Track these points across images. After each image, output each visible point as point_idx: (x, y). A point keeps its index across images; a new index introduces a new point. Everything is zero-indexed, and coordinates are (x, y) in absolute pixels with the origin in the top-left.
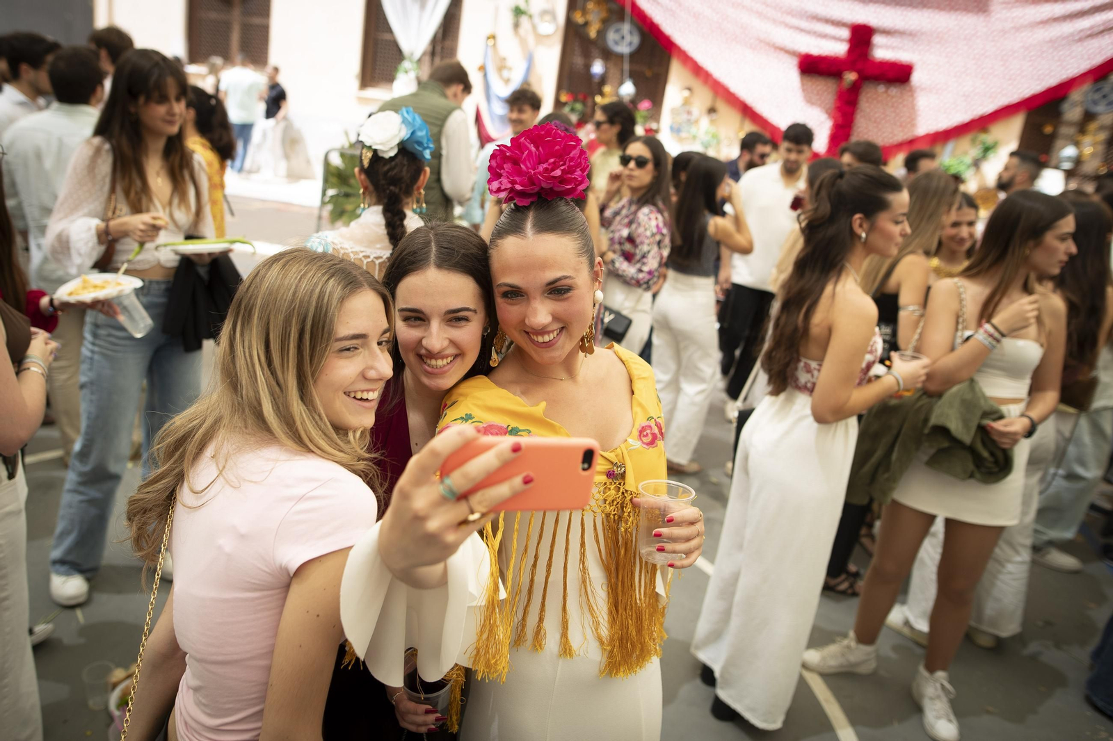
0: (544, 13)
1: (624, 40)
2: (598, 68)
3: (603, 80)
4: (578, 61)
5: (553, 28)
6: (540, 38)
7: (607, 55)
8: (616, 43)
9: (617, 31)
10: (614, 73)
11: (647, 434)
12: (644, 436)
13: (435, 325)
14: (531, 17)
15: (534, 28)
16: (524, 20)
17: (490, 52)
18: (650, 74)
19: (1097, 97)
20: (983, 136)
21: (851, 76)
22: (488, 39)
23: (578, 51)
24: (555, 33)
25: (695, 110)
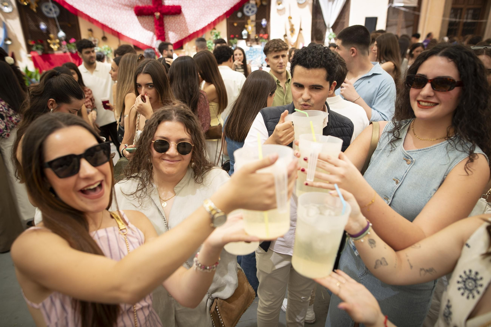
0: (3, 1)
1: (52, 11)
2: (43, 26)
3: (48, 32)
4: (32, 24)
5: (11, 9)
6: (6, 15)
7: (46, 20)
8: (48, 13)
9: (47, 6)
10: (52, 27)
18: (69, 25)
19: (248, 10)
20: (214, 31)
21: (158, 14)
23: (30, 19)
24: (13, 11)
25: (97, 39)
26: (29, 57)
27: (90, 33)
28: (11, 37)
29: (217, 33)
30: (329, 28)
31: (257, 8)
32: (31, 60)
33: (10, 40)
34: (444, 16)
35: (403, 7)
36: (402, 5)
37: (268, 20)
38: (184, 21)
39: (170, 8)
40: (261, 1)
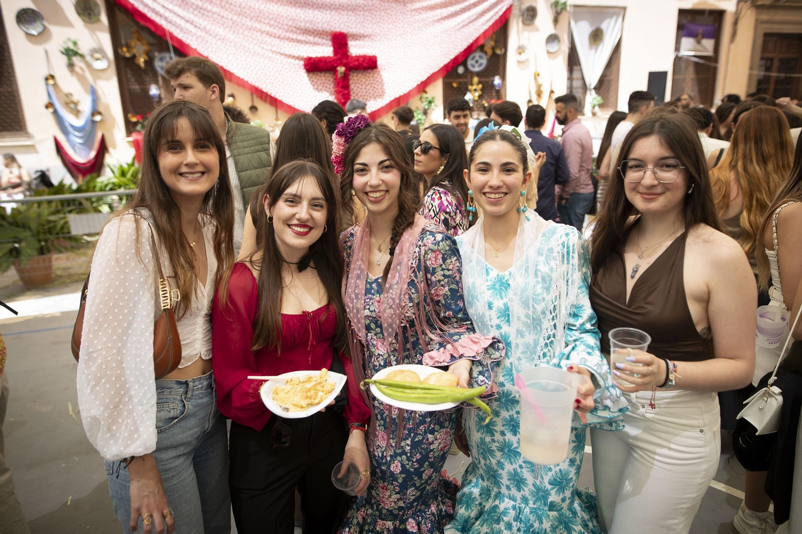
0: (94, 51)
2: (154, 91)
4: (136, 87)
5: (105, 63)
6: (97, 73)
9: (162, 60)
14: (82, 56)
15: (89, 66)
16: (77, 60)
17: (52, 90)
19: (473, 62)
20: (425, 95)
21: (341, 69)
22: (47, 79)
23: (133, 79)
24: (109, 66)
26: (129, 142)
28: (101, 109)
29: (430, 98)
30: (590, 90)
32: (131, 147)
33: (100, 113)
34: (751, 68)
35: (694, 56)
36: (692, 53)
37: (503, 78)
38: (380, 80)
39: (361, 59)
40: (493, 49)
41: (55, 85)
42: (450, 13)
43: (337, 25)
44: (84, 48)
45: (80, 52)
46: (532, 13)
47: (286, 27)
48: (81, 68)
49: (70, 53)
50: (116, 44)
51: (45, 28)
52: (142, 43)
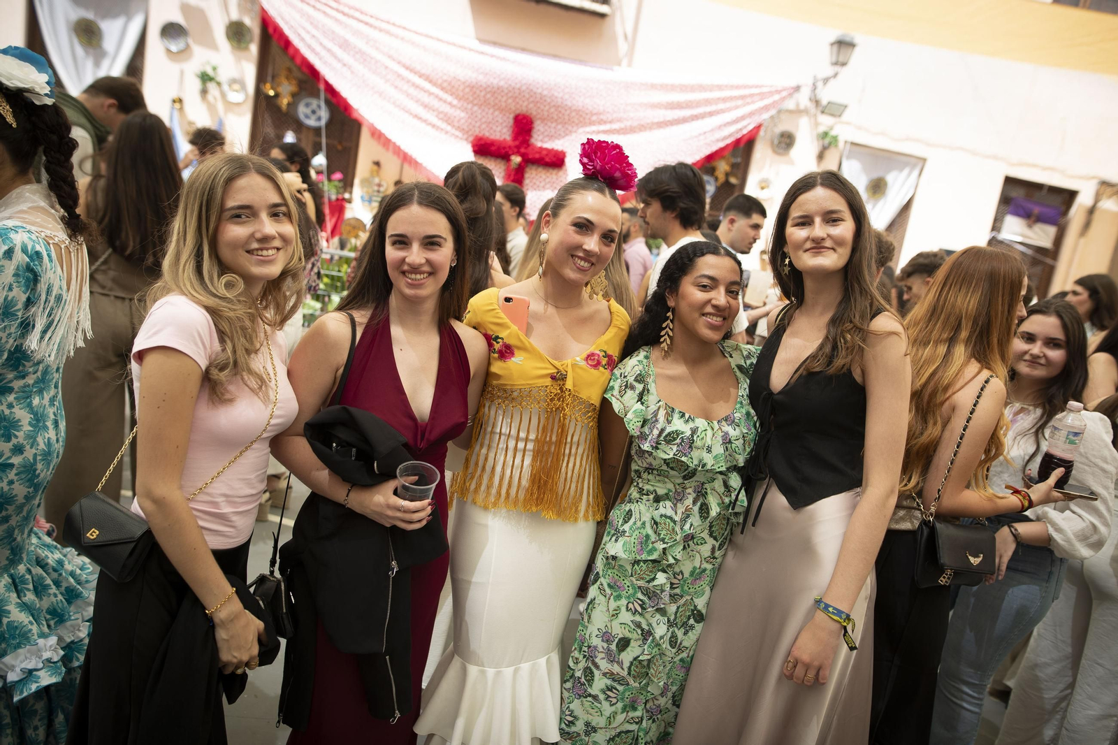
0: (233, 81)
1: (315, 115)
4: (269, 130)
5: (242, 97)
6: (230, 106)
7: (299, 128)
8: (307, 117)
9: (307, 105)
11: (594, 359)
12: (590, 359)
13: (416, 246)
14: (219, 84)
15: (223, 95)
16: (212, 87)
17: (176, 114)
18: (340, 148)
21: (516, 159)
22: (174, 101)
23: (269, 121)
24: (244, 101)
25: (384, 183)
27: (375, 167)
31: (717, 187)
35: (1021, 243)
36: (1019, 239)
39: (544, 152)
40: (727, 175)
41: (181, 109)
42: (676, 117)
43: (525, 104)
44: (223, 75)
45: (219, 79)
46: (788, 141)
47: (461, 94)
48: (215, 98)
49: (205, 78)
50: (261, 78)
51: (188, 47)
52: (290, 83)
